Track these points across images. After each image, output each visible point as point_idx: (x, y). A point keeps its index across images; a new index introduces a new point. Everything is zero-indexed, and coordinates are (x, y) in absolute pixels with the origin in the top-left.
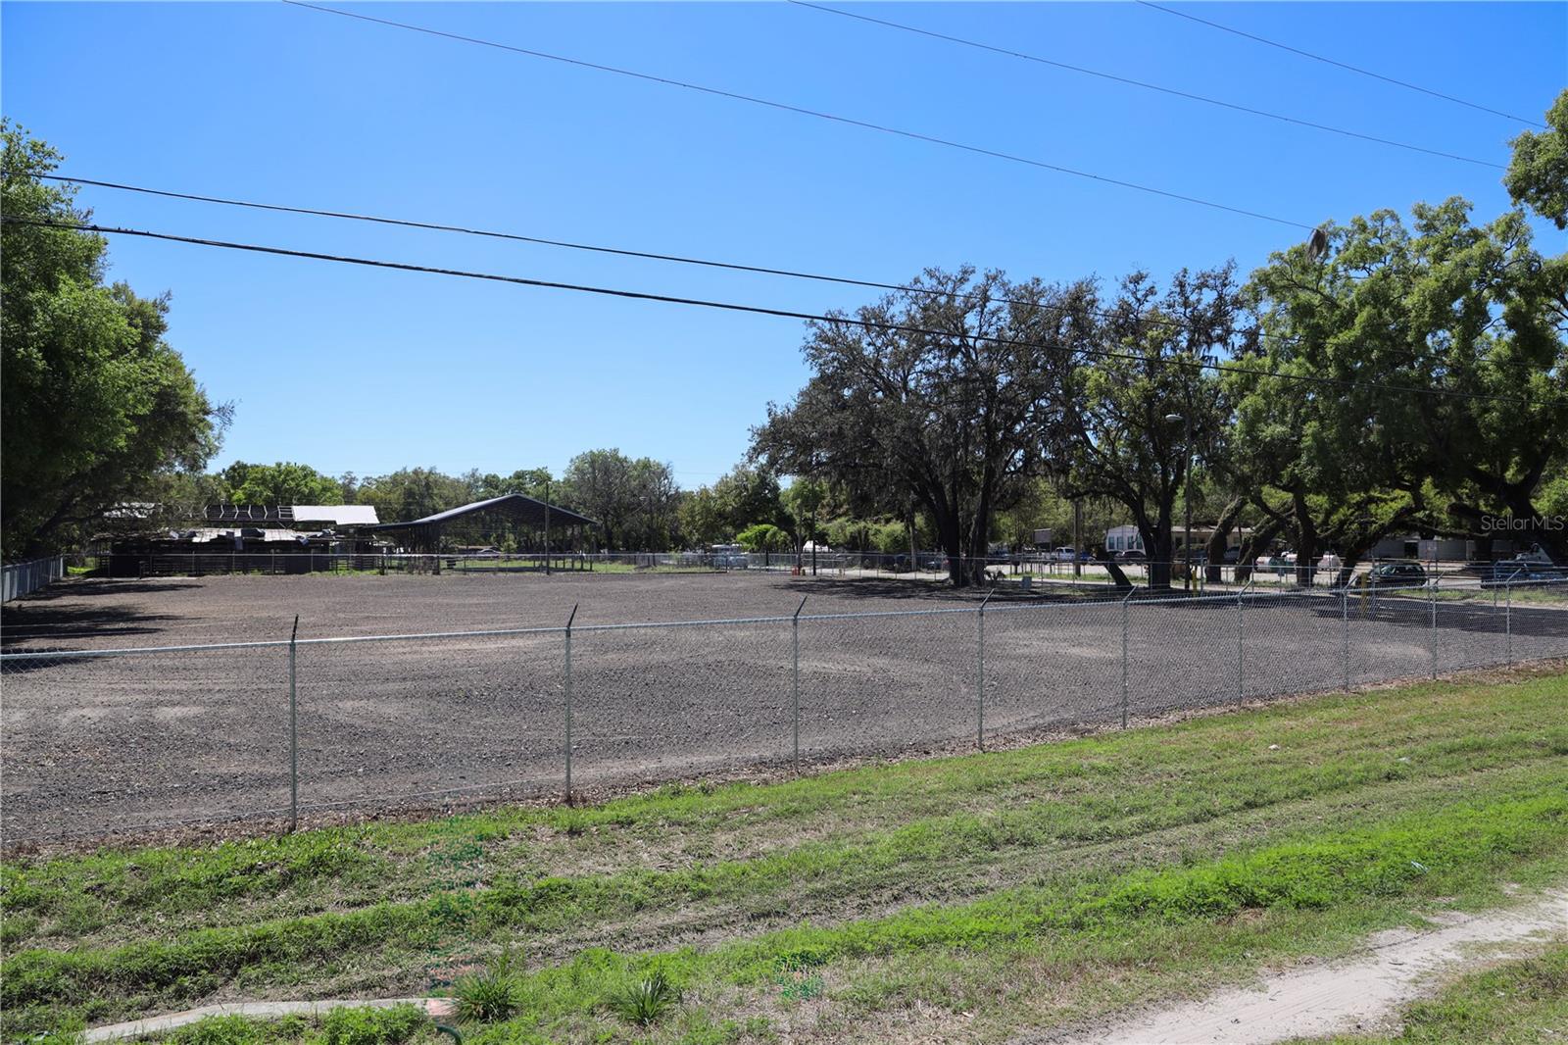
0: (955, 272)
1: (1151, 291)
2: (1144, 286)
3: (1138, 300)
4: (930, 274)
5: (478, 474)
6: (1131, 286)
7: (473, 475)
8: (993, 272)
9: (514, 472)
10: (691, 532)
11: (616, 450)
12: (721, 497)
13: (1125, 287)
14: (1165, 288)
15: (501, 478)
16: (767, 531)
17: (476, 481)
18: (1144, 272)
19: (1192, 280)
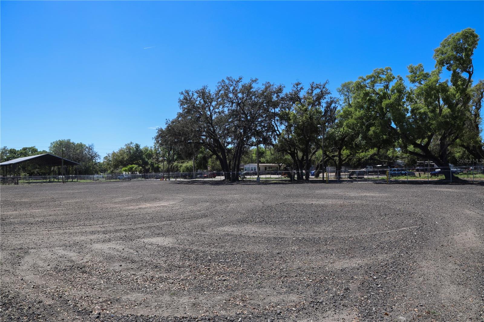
0: (237, 79)
1: (302, 88)
2: (300, 86)
3: (298, 91)
4: (228, 79)
5: (6, 149)
6: (296, 86)
7: (4, 149)
8: (254, 79)
9: (22, 148)
10: (110, 167)
11: (69, 140)
12: (121, 155)
13: (294, 86)
14: (307, 88)
15: (17, 150)
16: (133, 167)
17: (7, 151)
18: (300, 82)
19: (315, 85)
